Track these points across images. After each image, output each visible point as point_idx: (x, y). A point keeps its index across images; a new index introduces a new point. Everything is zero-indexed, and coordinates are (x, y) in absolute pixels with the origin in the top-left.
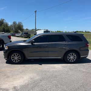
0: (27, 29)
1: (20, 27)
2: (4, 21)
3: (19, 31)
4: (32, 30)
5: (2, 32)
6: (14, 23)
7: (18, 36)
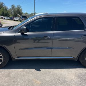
0: (26, 13)
1: (19, 11)
2: (3, 4)
3: (18, 15)
4: (32, 14)
5: (2, 15)
6: (13, 6)
7: (16, 21)
